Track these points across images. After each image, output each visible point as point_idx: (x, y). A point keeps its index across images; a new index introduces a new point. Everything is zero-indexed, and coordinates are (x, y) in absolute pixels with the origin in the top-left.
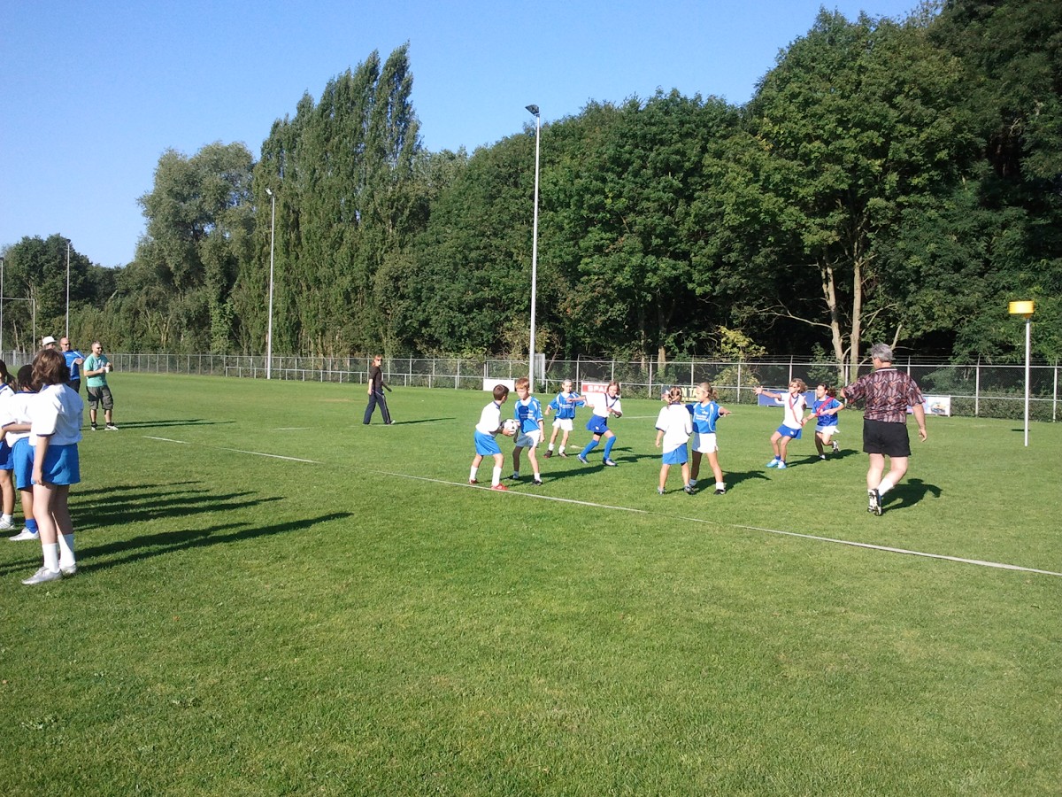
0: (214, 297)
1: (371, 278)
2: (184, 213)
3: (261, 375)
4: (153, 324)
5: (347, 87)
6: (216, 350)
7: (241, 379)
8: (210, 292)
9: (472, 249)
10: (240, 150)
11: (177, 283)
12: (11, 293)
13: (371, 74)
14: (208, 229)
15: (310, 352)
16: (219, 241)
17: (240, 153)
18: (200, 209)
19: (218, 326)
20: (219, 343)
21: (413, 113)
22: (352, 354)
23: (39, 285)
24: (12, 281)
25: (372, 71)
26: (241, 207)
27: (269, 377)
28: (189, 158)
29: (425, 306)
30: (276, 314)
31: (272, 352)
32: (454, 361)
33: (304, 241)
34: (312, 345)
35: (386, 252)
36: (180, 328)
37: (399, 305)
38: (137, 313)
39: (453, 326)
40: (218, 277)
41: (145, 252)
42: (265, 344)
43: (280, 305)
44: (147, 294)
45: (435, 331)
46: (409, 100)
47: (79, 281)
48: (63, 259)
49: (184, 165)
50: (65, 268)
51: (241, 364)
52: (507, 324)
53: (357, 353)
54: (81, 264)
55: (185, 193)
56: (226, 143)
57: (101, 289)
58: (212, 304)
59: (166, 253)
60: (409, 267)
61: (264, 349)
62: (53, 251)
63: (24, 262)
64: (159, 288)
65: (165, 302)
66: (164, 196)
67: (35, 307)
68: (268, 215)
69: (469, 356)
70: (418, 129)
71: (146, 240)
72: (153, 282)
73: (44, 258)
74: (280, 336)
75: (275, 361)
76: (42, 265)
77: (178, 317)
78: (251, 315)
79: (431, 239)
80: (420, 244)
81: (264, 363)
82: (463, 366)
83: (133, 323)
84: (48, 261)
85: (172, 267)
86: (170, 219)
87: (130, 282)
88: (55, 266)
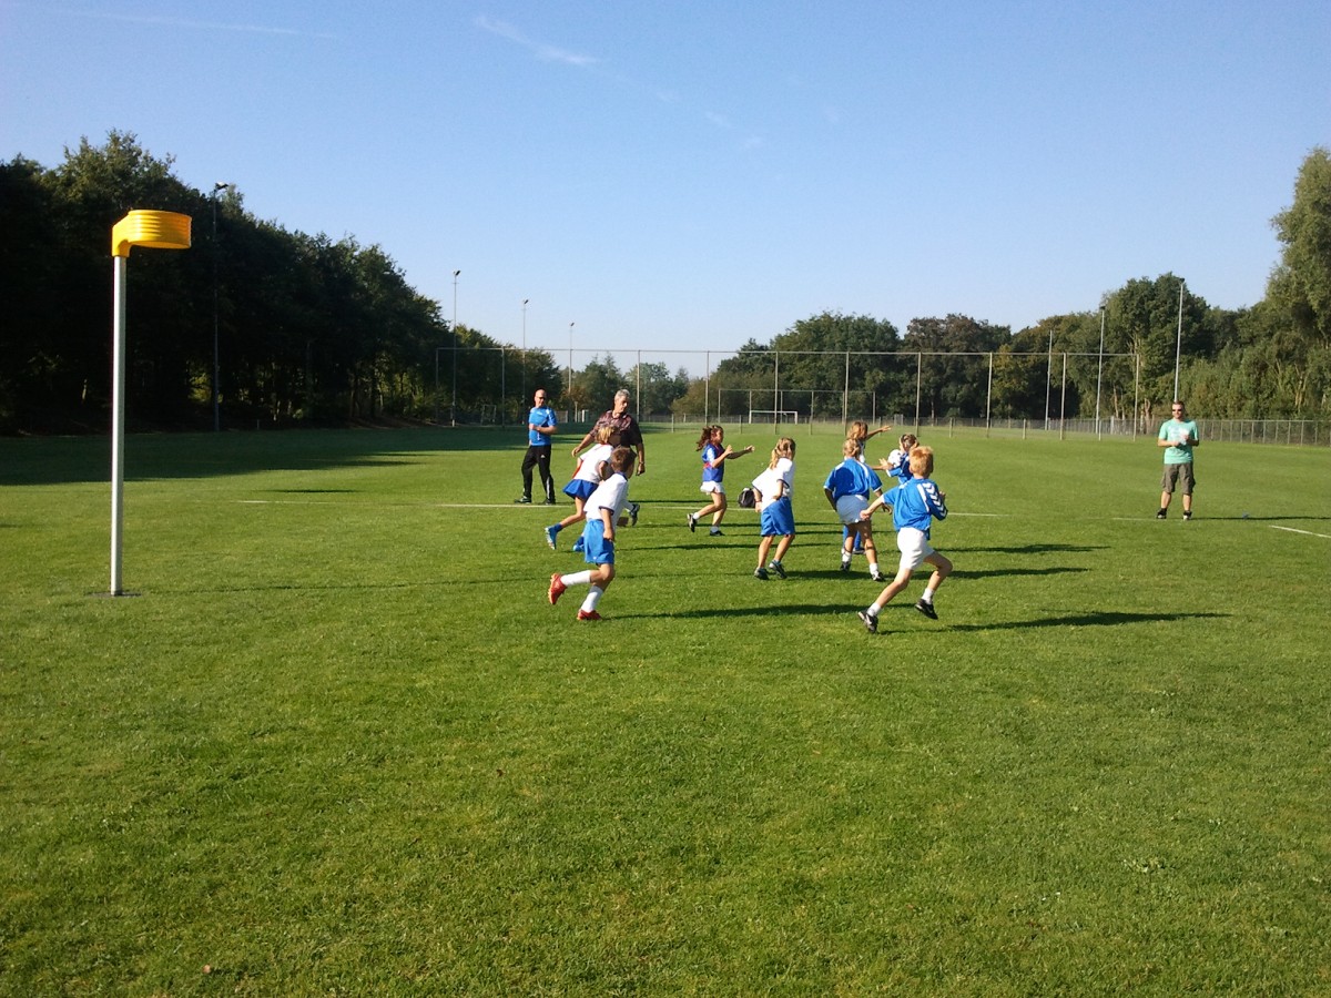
4: (1285, 381)
11: (1320, 326)
12: (1112, 348)
23: (1146, 337)
24: (1113, 334)
36: (1322, 385)
38: (1264, 367)
41: (1279, 287)
44: (1279, 342)
47: (1192, 330)
48: (1175, 302)
50: (1177, 314)
54: (1196, 309)
57: (1218, 339)
59: (1307, 287)
62: (1163, 294)
63: (1128, 310)
64: (1295, 334)
65: (1304, 349)
66: (1308, 209)
67: (1139, 363)
71: (1280, 271)
72: (1288, 326)
76: (1150, 312)
77: (1320, 371)
83: (1258, 379)
84: (1157, 307)
85: (1315, 305)
86: (1315, 240)
87: (1257, 328)
88: (1165, 312)
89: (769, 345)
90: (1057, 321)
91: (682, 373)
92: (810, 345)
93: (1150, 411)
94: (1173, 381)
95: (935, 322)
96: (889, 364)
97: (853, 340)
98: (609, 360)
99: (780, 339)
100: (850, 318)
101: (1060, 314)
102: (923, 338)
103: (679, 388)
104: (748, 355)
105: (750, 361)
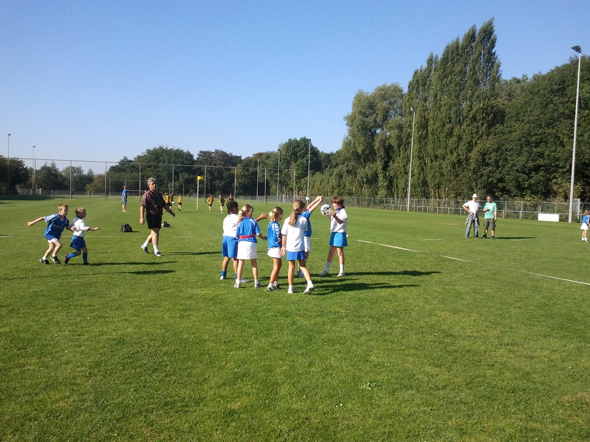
0: (380, 167)
1: (469, 154)
2: (367, 123)
3: (404, 209)
4: (349, 182)
5: (457, 47)
6: (380, 196)
7: (393, 211)
8: (379, 164)
9: (533, 136)
10: (396, 87)
11: (362, 160)
12: (283, 167)
13: (471, 38)
14: (378, 131)
15: (431, 197)
16: (384, 137)
17: (397, 89)
18: (375, 121)
19: (382, 182)
20: (382, 192)
21: (496, 58)
22: (456, 197)
23: (296, 163)
24: (283, 161)
25: (471, 37)
26: (396, 119)
27: (408, 210)
28: (369, 94)
29: (502, 170)
30: (413, 176)
31: (410, 196)
32: (519, 203)
33: (430, 135)
34: (433, 192)
35: (478, 139)
36: (363, 183)
37: (485, 170)
38: (341, 176)
39: (519, 181)
40: (383, 156)
41: (347, 144)
42: (406, 192)
43: (415, 171)
44: (347, 166)
45: (507, 185)
46: (493, 51)
47: (314, 160)
48: (307, 149)
49: (368, 98)
50: (308, 154)
51: (393, 203)
52: (555, 180)
53: (458, 197)
54: (315, 152)
55: (368, 113)
56: (389, 85)
57: (323, 164)
58: (379, 171)
59: (357, 145)
60: (492, 147)
61: (406, 196)
62: (302, 146)
63: (289, 151)
64: (353, 163)
65: (356, 169)
66: (357, 115)
67: (294, 173)
68: (411, 122)
69: (528, 199)
70: (499, 67)
71: (347, 138)
72: (350, 160)
73: (298, 149)
74: (415, 187)
75: (411, 202)
76: (297, 153)
77: (362, 177)
78: (400, 177)
79: (506, 130)
80: (499, 133)
81: (405, 202)
82: (525, 205)
83: (339, 181)
84: (300, 151)
85: (360, 153)
86: (360, 127)
87: (339, 160)
88: (303, 153)
89: (134, 160)
90: (260, 155)
91: (90, 172)
92: (154, 161)
93: (298, 193)
94: (307, 181)
95: (210, 153)
96: (189, 170)
97: (173, 159)
98: (53, 165)
99: (139, 157)
100: (172, 149)
101: (261, 152)
102: (205, 160)
103: (89, 179)
104: (124, 164)
105: (125, 166)
